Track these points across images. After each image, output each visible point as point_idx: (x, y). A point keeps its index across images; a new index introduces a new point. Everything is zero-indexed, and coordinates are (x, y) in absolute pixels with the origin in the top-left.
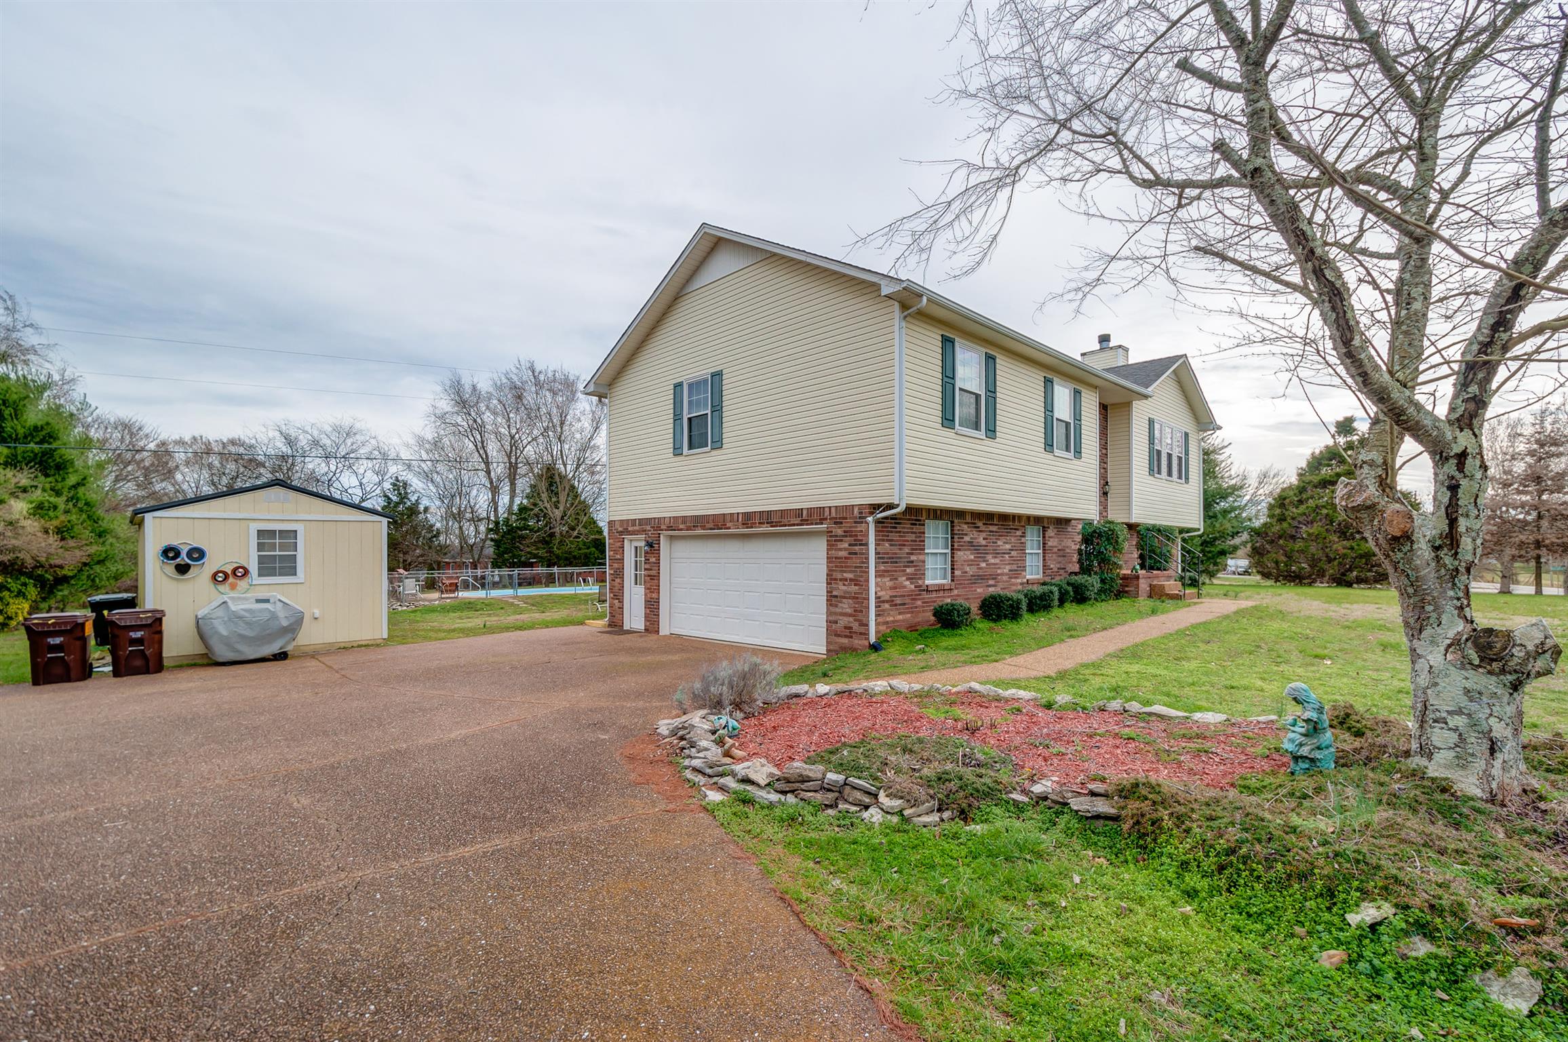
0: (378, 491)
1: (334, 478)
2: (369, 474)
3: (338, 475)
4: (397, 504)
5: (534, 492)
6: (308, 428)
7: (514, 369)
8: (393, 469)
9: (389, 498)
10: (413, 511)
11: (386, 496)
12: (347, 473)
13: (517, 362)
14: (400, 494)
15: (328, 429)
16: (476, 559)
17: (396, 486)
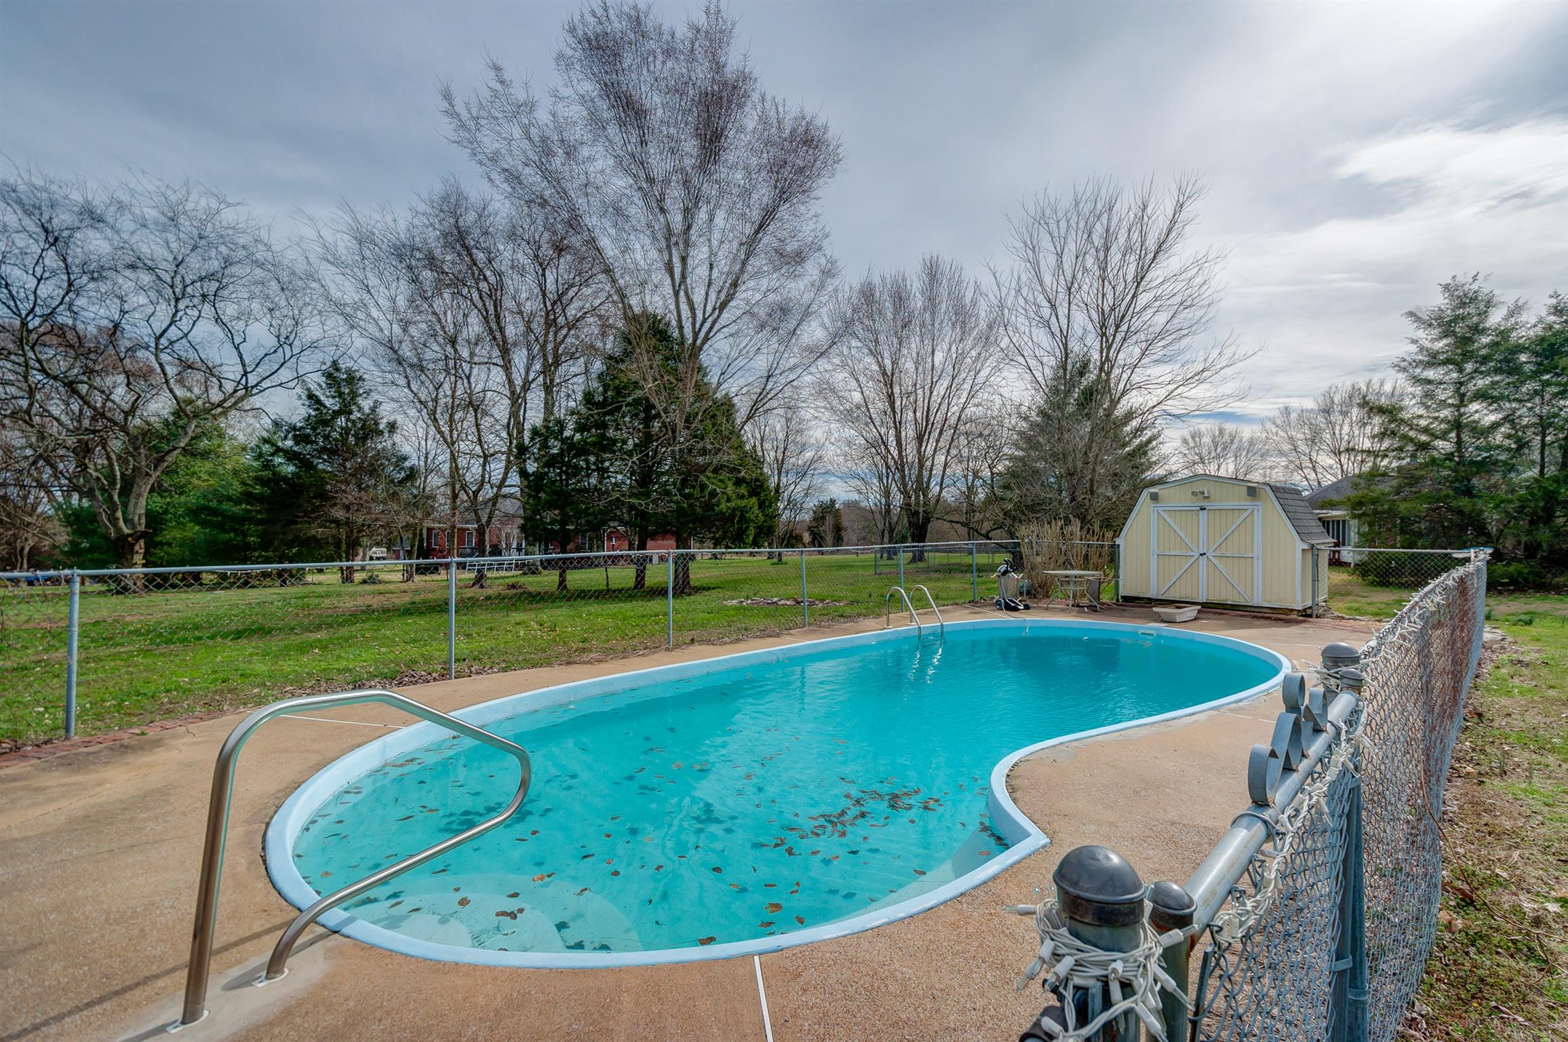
1: (173, 333)
4: (335, 415)
9: (318, 401)
10: (369, 429)
11: (311, 396)
14: (341, 395)
16: (484, 520)
17: (332, 376)
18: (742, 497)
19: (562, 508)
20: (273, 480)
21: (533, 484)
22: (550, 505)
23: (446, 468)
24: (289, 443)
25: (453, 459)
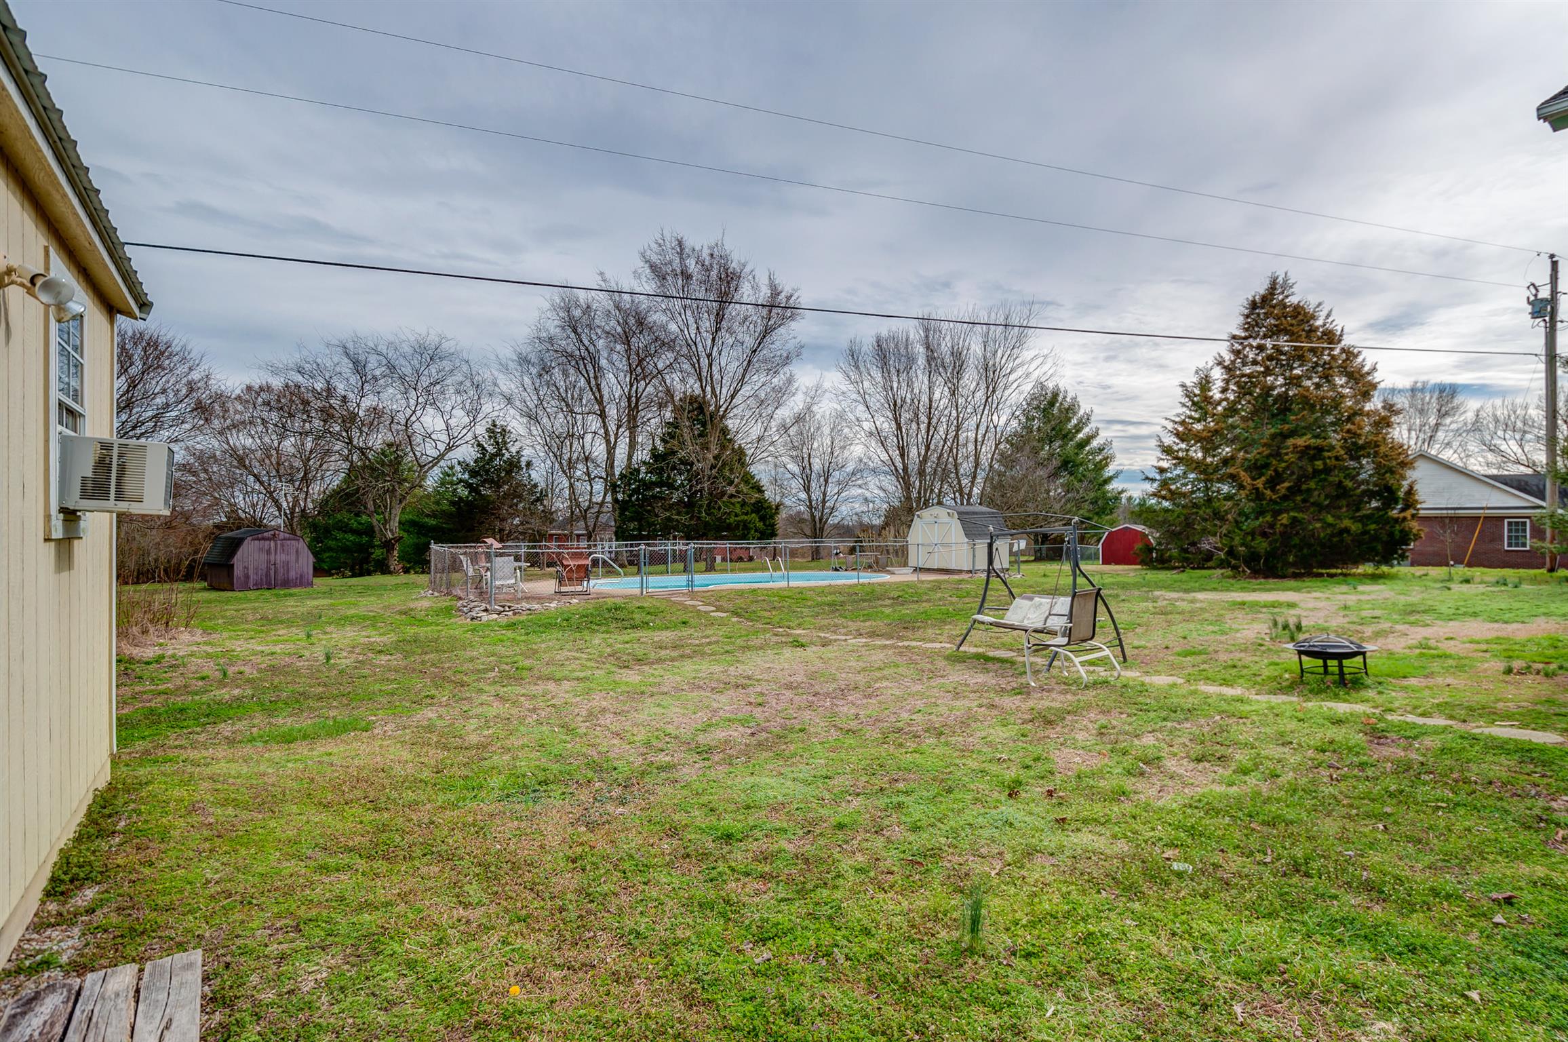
0: (469, 436)
2: (458, 413)
3: (418, 413)
4: (493, 456)
5: (672, 432)
6: (382, 348)
7: (654, 246)
8: (490, 408)
9: (484, 448)
10: (513, 465)
11: (479, 445)
12: (430, 410)
13: (658, 236)
14: (497, 443)
15: (407, 349)
16: (591, 529)
17: (491, 432)
18: (746, 514)
19: (640, 521)
20: (458, 503)
21: (621, 506)
22: (631, 519)
23: (567, 493)
24: (466, 476)
25: (571, 486)
